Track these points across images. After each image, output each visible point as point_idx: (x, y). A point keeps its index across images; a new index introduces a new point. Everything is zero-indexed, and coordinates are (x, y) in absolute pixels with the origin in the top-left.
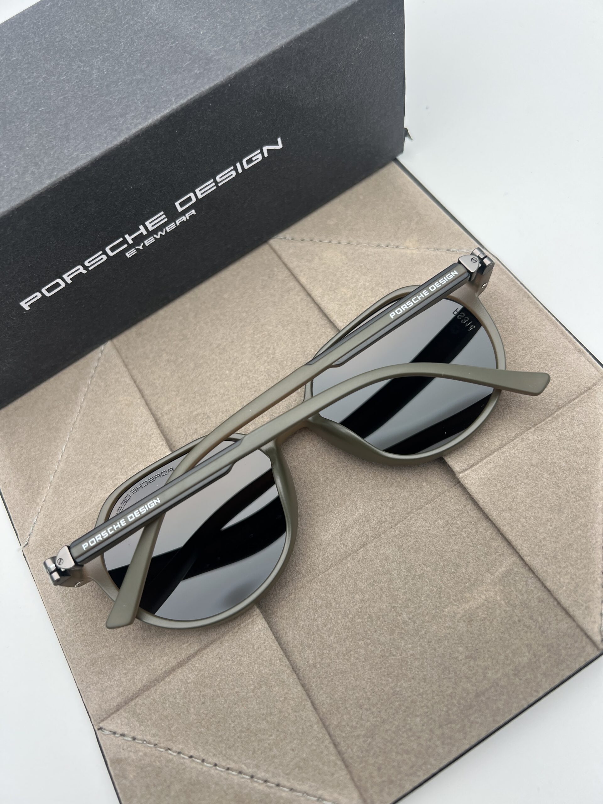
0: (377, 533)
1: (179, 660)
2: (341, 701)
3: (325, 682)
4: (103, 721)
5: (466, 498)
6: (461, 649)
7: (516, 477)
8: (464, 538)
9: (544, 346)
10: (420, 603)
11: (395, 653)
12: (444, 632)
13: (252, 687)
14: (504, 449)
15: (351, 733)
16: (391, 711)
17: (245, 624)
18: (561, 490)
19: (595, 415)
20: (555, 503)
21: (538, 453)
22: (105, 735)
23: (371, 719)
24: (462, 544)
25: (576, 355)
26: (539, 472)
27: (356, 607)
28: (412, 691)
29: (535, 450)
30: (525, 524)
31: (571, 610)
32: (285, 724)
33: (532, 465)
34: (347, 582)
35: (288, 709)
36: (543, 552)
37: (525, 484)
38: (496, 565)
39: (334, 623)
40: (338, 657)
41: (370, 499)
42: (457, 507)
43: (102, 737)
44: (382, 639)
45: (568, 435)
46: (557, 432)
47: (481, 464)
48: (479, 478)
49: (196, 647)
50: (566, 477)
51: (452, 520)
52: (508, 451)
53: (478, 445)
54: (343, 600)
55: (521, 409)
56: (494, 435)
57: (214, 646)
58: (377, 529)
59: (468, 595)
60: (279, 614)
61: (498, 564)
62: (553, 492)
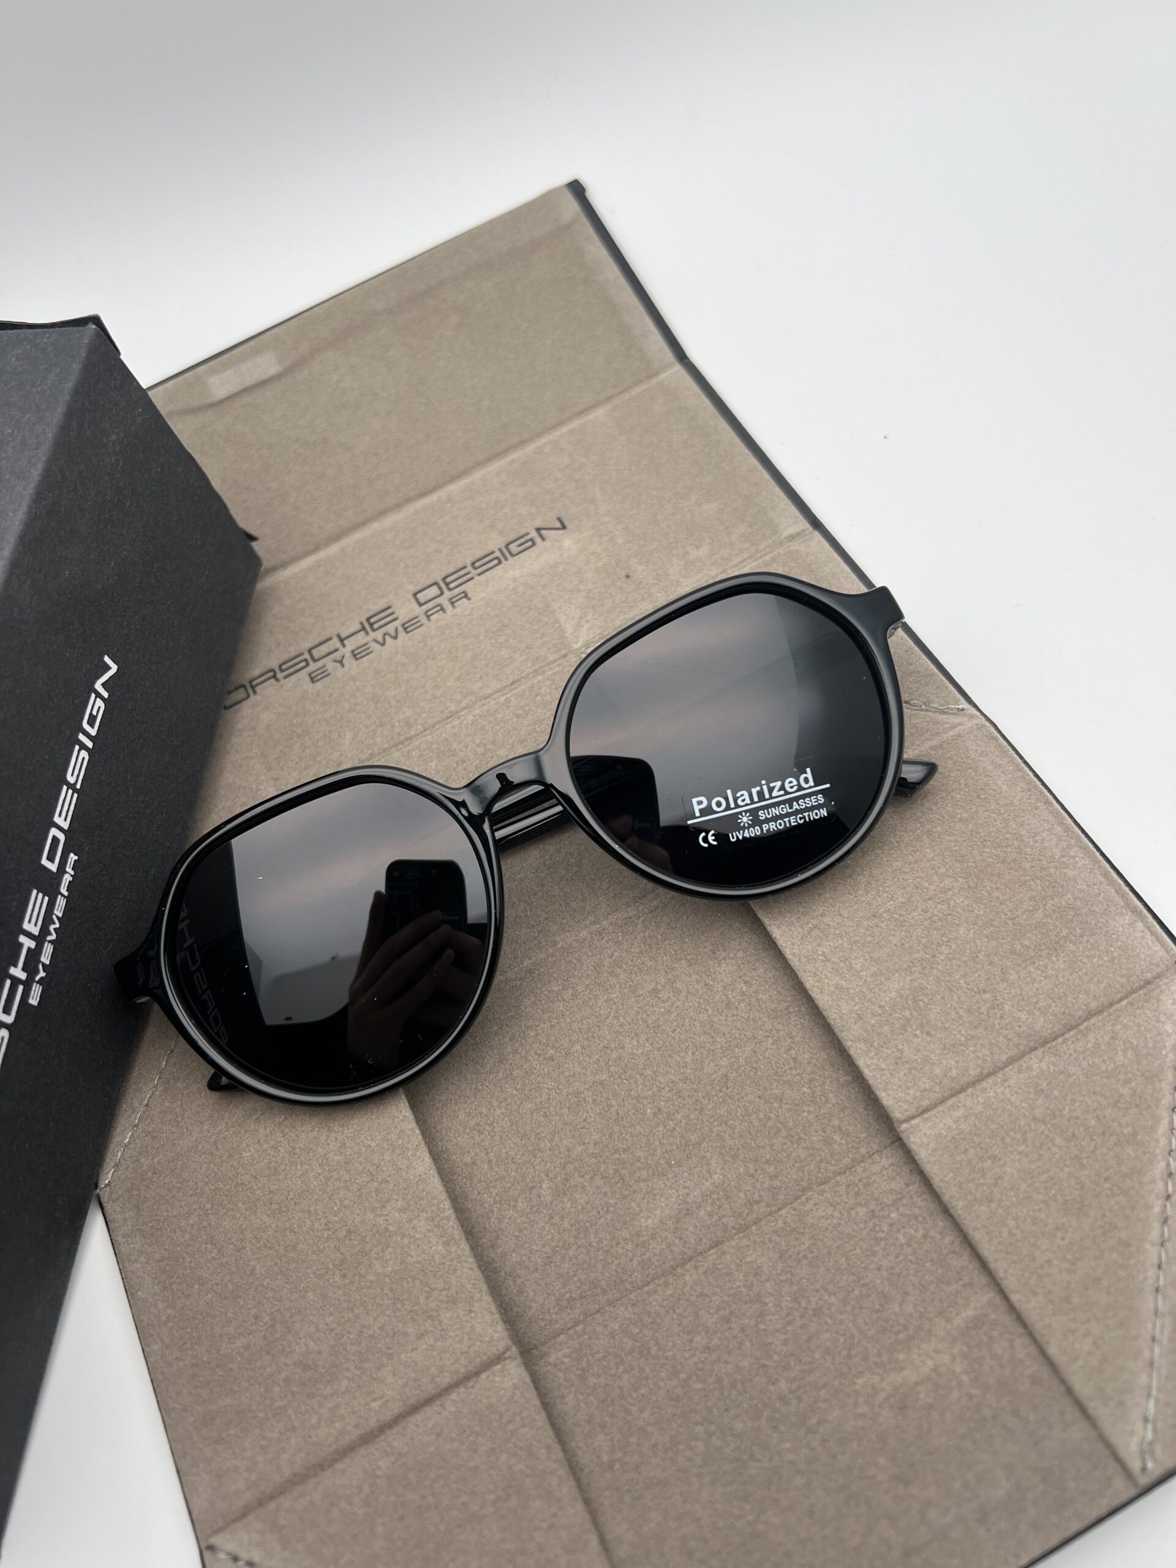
0: (742, 1222)
1: (362, 1432)
2: (653, 1539)
3: (628, 1499)
4: (216, 1532)
5: (911, 1170)
6: (882, 1461)
7: (1003, 1139)
8: (902, 1245)
9: (1069, 896)
10: (811, 1363)
11: (758, 1456)
12: (852, 1423)
13: (492, 1497)
14: (985, 1084)
17: (488, 1373)
18: (1086, 1172)
19: (1156, 1033)
20: (1073, 1196)
21: (1048, 1097)
22: (218, 1560)
24: (897, 1257)
25: (1128, 918)
26: (1046, 1132)
27: (695, 1360)
28: (786, 1534)
29: (1042, 1090)
30: (1014, 1231)
31: (1092, 1406)
33: (1035, 1119)
34: (682, 1310)
35: (555, 1545)
36: (1045, 1287)
37: (1020, 1153)
38: (957, 1304)
39: (652, 1386)
40: (654, 1452)
41: (735, 1157)
42: (893, 1185)
44: (739, 1426)
45: (1104, 1068)
46: (1085, 1059)
47: (941, 1108)
48: (935, 1135)
49: (396, 1408)
50: (1096, 1148)
51: (882, 1209)
52: (993, 1089)
53: (938, 1071)
54: (671, 1344)
55: (1020, 1011)
56: (968, 1055)
57: (428, 1411)
58: (745, 1215)
59: (902, 1357)
60: (552, 1359)
61: (961, 1302)
62: (1070, 1174)
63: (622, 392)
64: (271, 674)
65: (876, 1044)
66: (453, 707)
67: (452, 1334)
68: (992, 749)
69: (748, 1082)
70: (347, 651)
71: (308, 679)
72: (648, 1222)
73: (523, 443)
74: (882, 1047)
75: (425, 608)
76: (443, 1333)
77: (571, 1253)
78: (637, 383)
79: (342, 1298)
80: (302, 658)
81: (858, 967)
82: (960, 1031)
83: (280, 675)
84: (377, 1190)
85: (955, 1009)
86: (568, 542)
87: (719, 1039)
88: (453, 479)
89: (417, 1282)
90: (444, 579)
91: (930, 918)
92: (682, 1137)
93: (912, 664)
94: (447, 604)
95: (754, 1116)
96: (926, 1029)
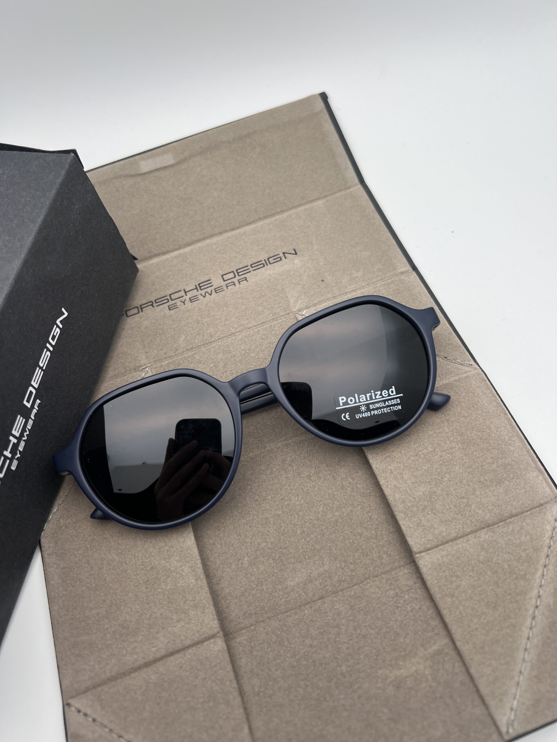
0: (335, 590)
1: (146, 661)
2: (274, 730)
3: (264, 710)
4: (72, 697)
5: (417, 577)
6: (385, 710)
7: (463, 568)
8: (408, 611)
9: (510, 459)
10: (358, 660)
11: (328, 700)
12: (374, 691)
13: (202, 700)
14: (458, 541)
17: (207, 642)
18: (500, 589)
19: (542, 529)
20: (492, 600)
21: (486, 551)
22: (71, 711)
24: (405, 616)
25: (536, 473)
27: (304, 650)
29: (484, 548)
30: (462, 612)
33: (479, 561)
34: (301, 626)
35: (228, 727)
36: (473, 641)
37: (470, 576)
38: (430, 642)
39: (283, 659)
40: (280, 690)
41: (336, 559)
42: (408, 583)
43: (68, 712)
44: (320, 684)
45: (515, 542)
46: (506, 536)
47: (435, 550)
48: (431, 562)
49: (163, 652)
50: (506, 579)
51: (402, 593)
52: (461, 544)
53: (437, 532)
54: (294, 641)
55: (479, 509)
56: (452, 527)
57: (177, 656)
58: (337, 586)
59: (401, 663)
60: (238, 640)
61: (432, 642)
62: (492, 589)
63: (332, 194)
64: (151, 303)
65: (409, 515)
66: (233, 331)
67: (193, 622)
68: (483, 385)
69: (347, 525)
70: (187, 298)
71: (167, 308)
72: (291, 583)
73: (282, 211)
74: (412, 517)
75: (226, 282)
76: (189, 621)
77: (254, 592)
78: (340, 191)
79: (145, 598)
80: (165, 298)
81: (406, 478)
82: (450, 515)
83: (155, 305)
84: (167, 550)
85: (449, 504)
86: (297, 261)
87: (336, 503)
88: (248, 224)
89: (180, 596)
90: (237, 270)
91: (443, 460)
92: (313, 546)
93: (450, 340)
94: (236, 282)
95: (347, 541)
96: (434, 511)
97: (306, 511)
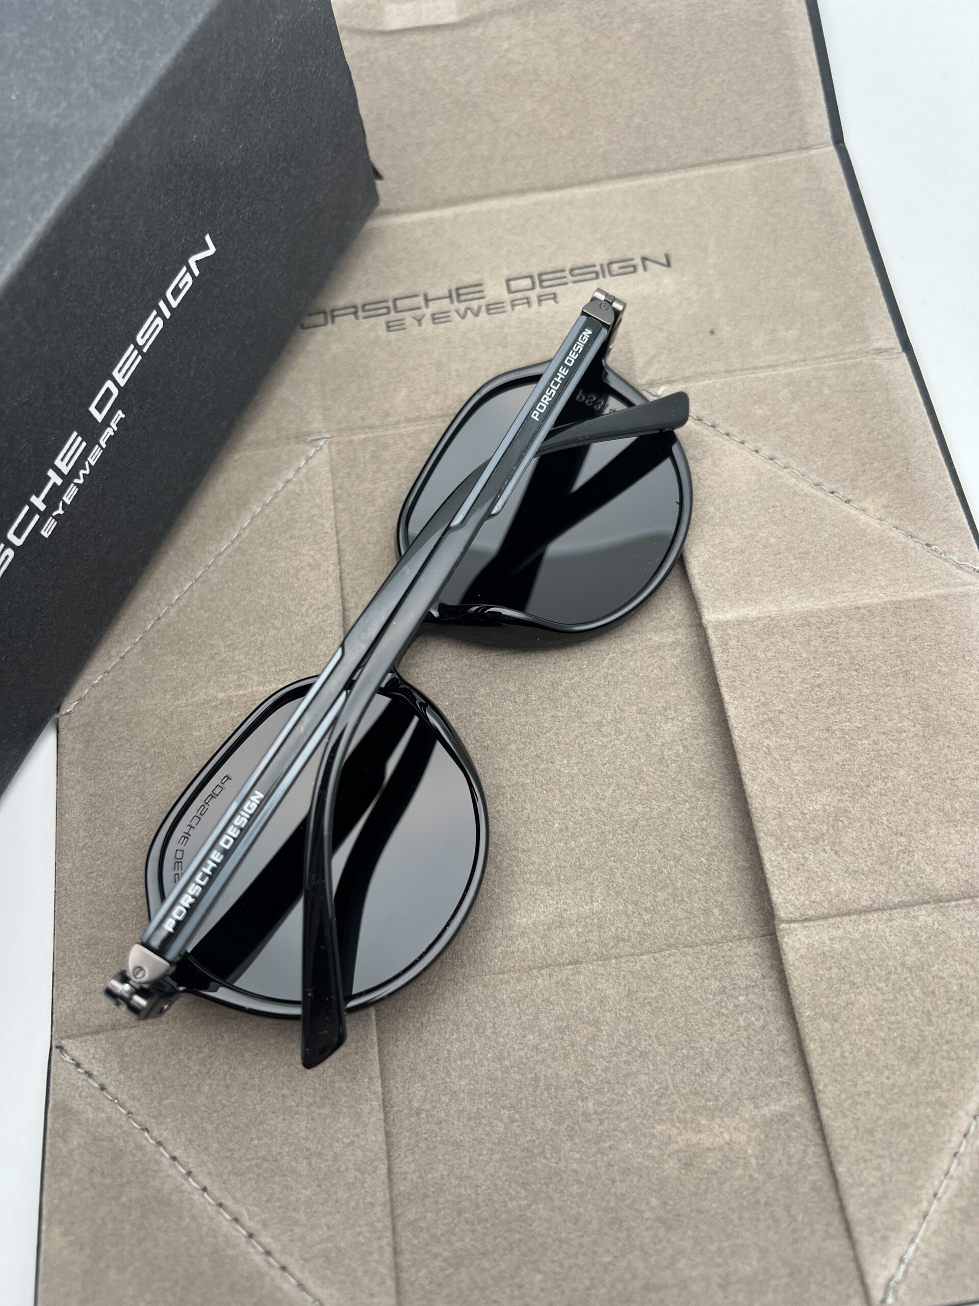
0: (605, 953)
2: (433, 1187)
4: (69, 1037)
5: (773, 966)
6: (654, 1201)
7: (868, 970)
8: (739, 1027)
10: (623, 1095)
11: (548, 1156)
12: (639, 1160)
14: (870, 917)
15: (427, 1245)
16: (504, 1242)
18: (931, 1028)
20: (912, 1045)
21: (922, 949)
22: (63, 1061)
23: (467, 1240)
24: (731, 1035)
27: (522, 1053)
28: (549, 1229)
29: (920, 941)
30: (847, 1054)
31: (857, 1230)
32: (334, 1182)
33: (903, 964)
34: (525, 1007)
35: (349, 1160)
36: (855, 1114)
37: (878, 989)
38: (770, 1096)
39: (477, 1061)
40: (459, 1116)
41: (618, 894)
42: (751, 973)
43: (57, 1061)
44: (540, 1124)
46: (969, 929)
47: (822, 923)
48: (808, 944)
50: (949, 1011)
51: (734, 989)
52: (876, 924)
53: (832, 889)
54: (506, 1032)
55: (928, 864)
56: (865, 886)
58: (609, 947)
59: (704, 1121)
61: (774, 1096)
62: (917, 1024)
63: (769, 155)
64: (353, 310)
65: (785, 844)
69: (654, 834)
70: (428, 312)
71: (384, 326)
72: (522, 921)
73: (658, 171)
74: (790, 849)
75: (512, 296)
78: (786, 151)
80: (385, 305)
81: (796, 770)
82: (866, 862)
83: (361, 314)
85: (869, 840)
86: (668, 280)
87: (641, 787)
88: (582, 183)
90: (540, 275)
91: (877, 751)
92: (578, 859)
93: (946, 511)
94: (534, 300)
95: (649, 865)
96: (837, 848)
97: (579, 790)
